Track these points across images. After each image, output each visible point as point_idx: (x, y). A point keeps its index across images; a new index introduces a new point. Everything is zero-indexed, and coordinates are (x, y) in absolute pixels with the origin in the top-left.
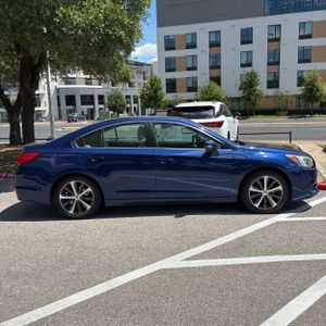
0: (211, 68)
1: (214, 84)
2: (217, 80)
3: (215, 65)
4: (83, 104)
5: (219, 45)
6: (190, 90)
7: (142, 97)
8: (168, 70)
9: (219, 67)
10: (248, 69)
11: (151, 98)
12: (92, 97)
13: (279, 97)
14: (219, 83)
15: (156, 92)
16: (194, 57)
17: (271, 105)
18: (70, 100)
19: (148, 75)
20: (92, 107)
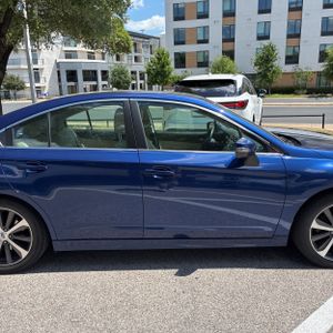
0: (224, 41)
1: (227, 59)
2: (230, 54)
3: (229, 38)
4: (85, 80)
5: (233, 14)
6: (201, 65)
7: (148, 72)
8: (176, 43)
9: (233, 40)
10: (266, 42)
11: (158, 74)
12: (95, 72)
13: (299, 75)
14: (232, 57)
15: (163, 66)
16: (206, 29)
17: (289, 83)
18: (72, 75)
19: (155, 49)
20: (94, 83)
